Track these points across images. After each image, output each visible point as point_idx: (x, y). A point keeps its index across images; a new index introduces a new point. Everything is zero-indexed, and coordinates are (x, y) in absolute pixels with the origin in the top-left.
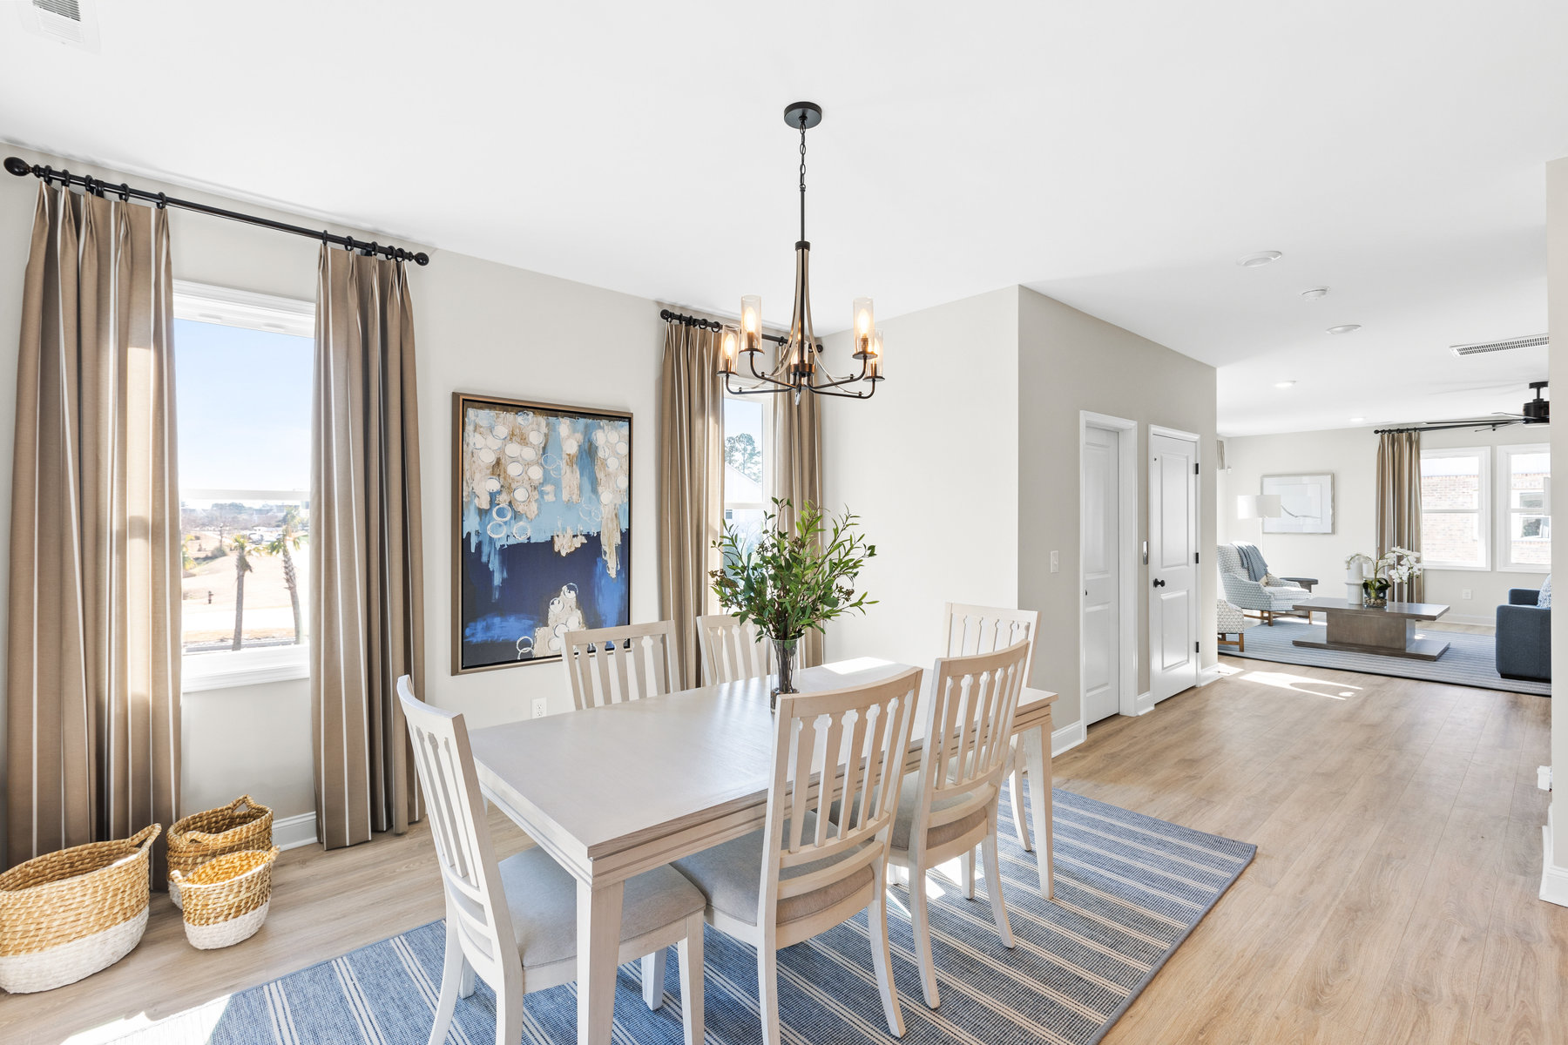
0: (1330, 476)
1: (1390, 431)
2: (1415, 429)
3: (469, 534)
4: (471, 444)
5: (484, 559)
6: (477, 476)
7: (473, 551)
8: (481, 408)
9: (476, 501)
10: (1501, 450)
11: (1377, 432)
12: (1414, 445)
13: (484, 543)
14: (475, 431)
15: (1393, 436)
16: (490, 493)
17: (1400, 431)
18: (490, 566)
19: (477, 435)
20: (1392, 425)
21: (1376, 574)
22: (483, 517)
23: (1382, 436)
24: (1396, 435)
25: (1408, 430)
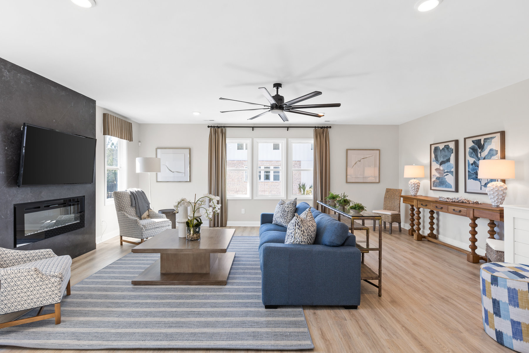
0: (189, 150)
1: (214, 127)
2: (224, 127)
10: (255, 140)
11: (209, 127)
12: (224, 134)
15: (215, 129)
17: (218, 127)
20: (215, 124)
21: (194, 214)
23: (211, 129)
24: (217, 129)
25: (221, 127)
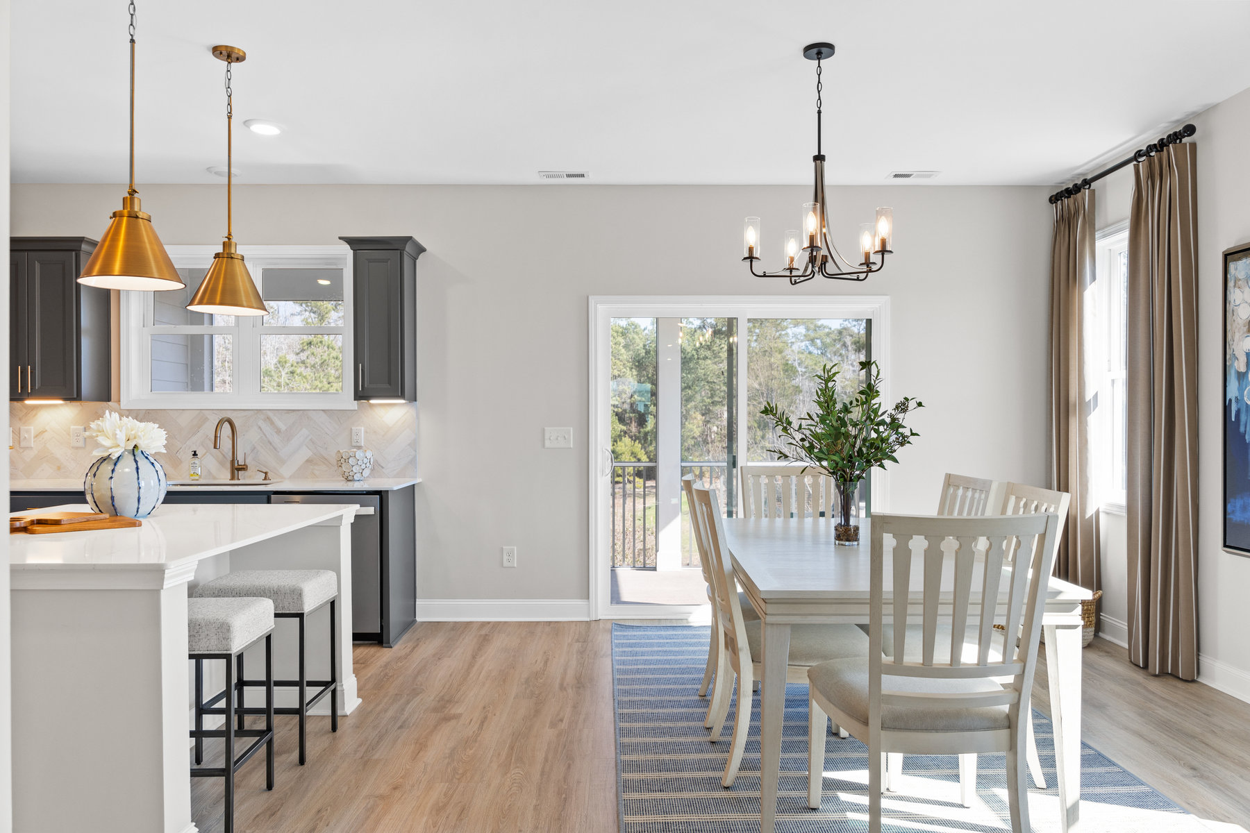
3: (1230, 400)
4: (1232, 301)
5: (1242, 429)
6: (1237, 336)
7: (1233, 420)
8: (1240, 259)
9: (1236, 364)
13: (1241, 410)
14: (1235, 286)
16: (1247, 353)
18: (1247, 437)
19: (1237, 290)
22: (1241, 382)
